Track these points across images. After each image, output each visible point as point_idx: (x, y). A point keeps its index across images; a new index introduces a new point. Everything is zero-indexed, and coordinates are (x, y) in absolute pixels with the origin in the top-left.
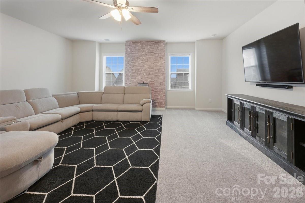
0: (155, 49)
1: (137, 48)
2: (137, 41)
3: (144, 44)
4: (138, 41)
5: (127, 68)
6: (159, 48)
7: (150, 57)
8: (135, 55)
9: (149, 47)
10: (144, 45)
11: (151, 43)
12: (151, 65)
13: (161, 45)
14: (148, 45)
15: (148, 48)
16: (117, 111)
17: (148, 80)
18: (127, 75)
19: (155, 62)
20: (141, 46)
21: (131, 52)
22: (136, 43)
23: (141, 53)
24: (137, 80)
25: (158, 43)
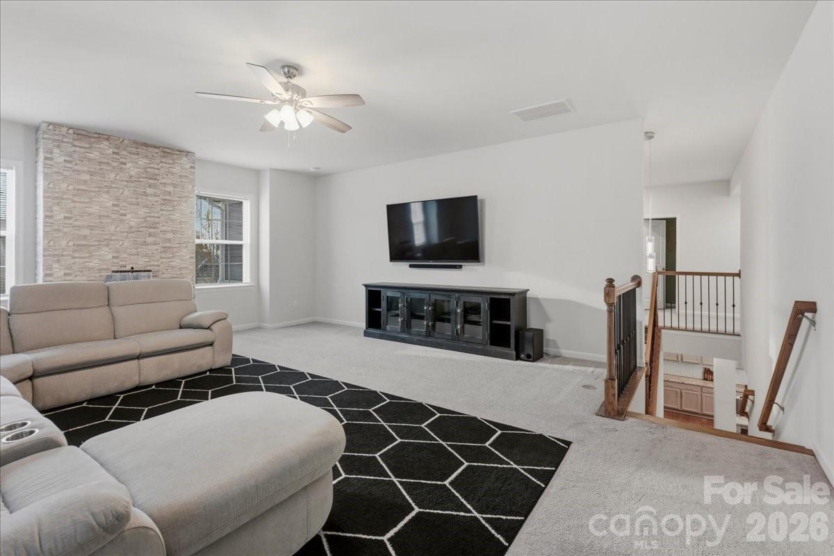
0: (163, 171)
1: (94, 155)
2: (96, 133)
3: (125, 150)
4: (98, 132)
5: (51, 221)
6: (177, 169)
7: (148, 192)
8: (86, 177)
9: (142, 162)
10: (124, 153)
11: (150, 149)
12: (150, 217)
13: (182, 162)
14: (138, 154)
15: (140, 163)
16: (139, 357)
17: (140, 263)
18: (52, 243)
19: (163, 208)
20: (114, 153)
21: (70, 165)
22: (93, 140)
23: (113, 175)
24: (97, 261)
25: (173, 154)
